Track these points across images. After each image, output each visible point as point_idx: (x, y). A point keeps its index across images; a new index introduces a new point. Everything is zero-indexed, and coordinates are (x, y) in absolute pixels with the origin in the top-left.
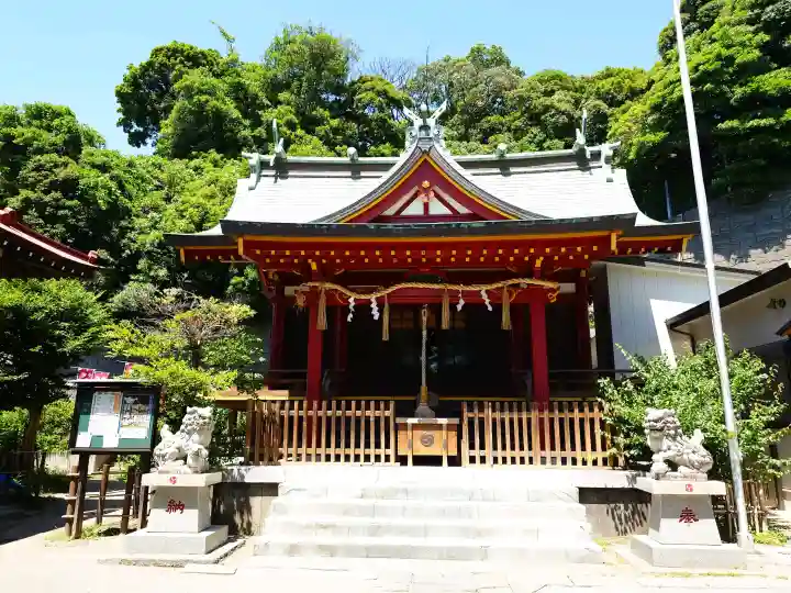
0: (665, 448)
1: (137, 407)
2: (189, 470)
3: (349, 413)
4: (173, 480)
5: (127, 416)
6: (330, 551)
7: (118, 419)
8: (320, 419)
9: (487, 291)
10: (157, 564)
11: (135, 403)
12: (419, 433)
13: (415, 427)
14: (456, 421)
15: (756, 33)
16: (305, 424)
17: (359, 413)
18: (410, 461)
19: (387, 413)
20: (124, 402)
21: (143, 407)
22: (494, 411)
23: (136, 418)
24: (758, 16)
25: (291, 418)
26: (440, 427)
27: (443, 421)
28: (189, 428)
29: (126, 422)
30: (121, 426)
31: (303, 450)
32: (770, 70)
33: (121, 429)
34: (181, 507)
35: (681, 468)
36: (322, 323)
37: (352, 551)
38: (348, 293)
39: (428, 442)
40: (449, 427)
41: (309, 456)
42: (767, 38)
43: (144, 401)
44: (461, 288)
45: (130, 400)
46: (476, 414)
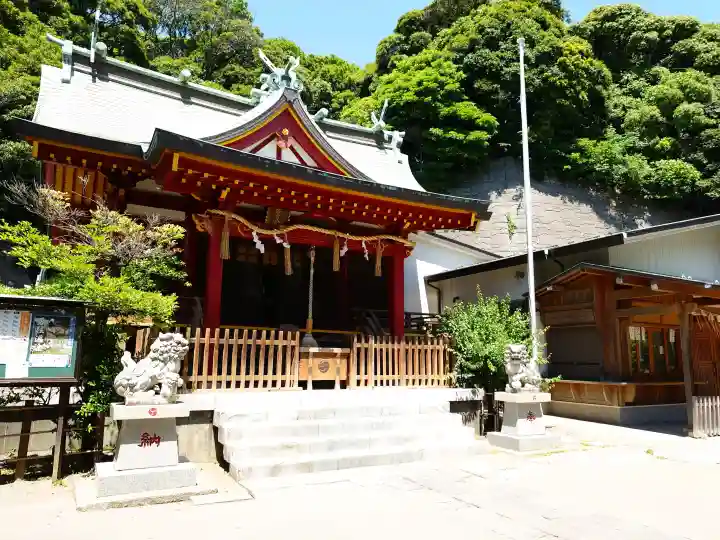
0: (520, 371)
1: (53, 330)
2: (165, 401)
3: (259, 342)
4: (153, 411)
5: (40, 340)
6: (308, 467)
7: (27, 343)
8: (230, 347)
9: (366, 242)
10: (153, 502)
11: (51, 325)
12: (318, 361)
13: (316, 355)
14: (347, 350)
15: (458, 70)
16: (216, 352)
17: (268, 342)
18: (310, 385)
19: (293, 343)
20: (34, 324)
21: (62, 331)
22: (376, 342)
23: (53, 342)
24: (462, 58)
25: (202, 346)
26: (334, 355)
27: (337, 350)
28: (165, 355)
29: (39, 348)
30: (30, 352)
31: (214, 377)
32: (463, 100)
33: (32, 356)
34: (157, 440)
35: (527, 385)
36: (225, 252)
37: (326, 466)
38: (250, 226)
39: (324, 368)
40: (343, 356)
41: (219, 383)
42: (464, 76)
43: (65, 323)
44: (347, 236)
45: (42, 321)
46: (364, 345)
